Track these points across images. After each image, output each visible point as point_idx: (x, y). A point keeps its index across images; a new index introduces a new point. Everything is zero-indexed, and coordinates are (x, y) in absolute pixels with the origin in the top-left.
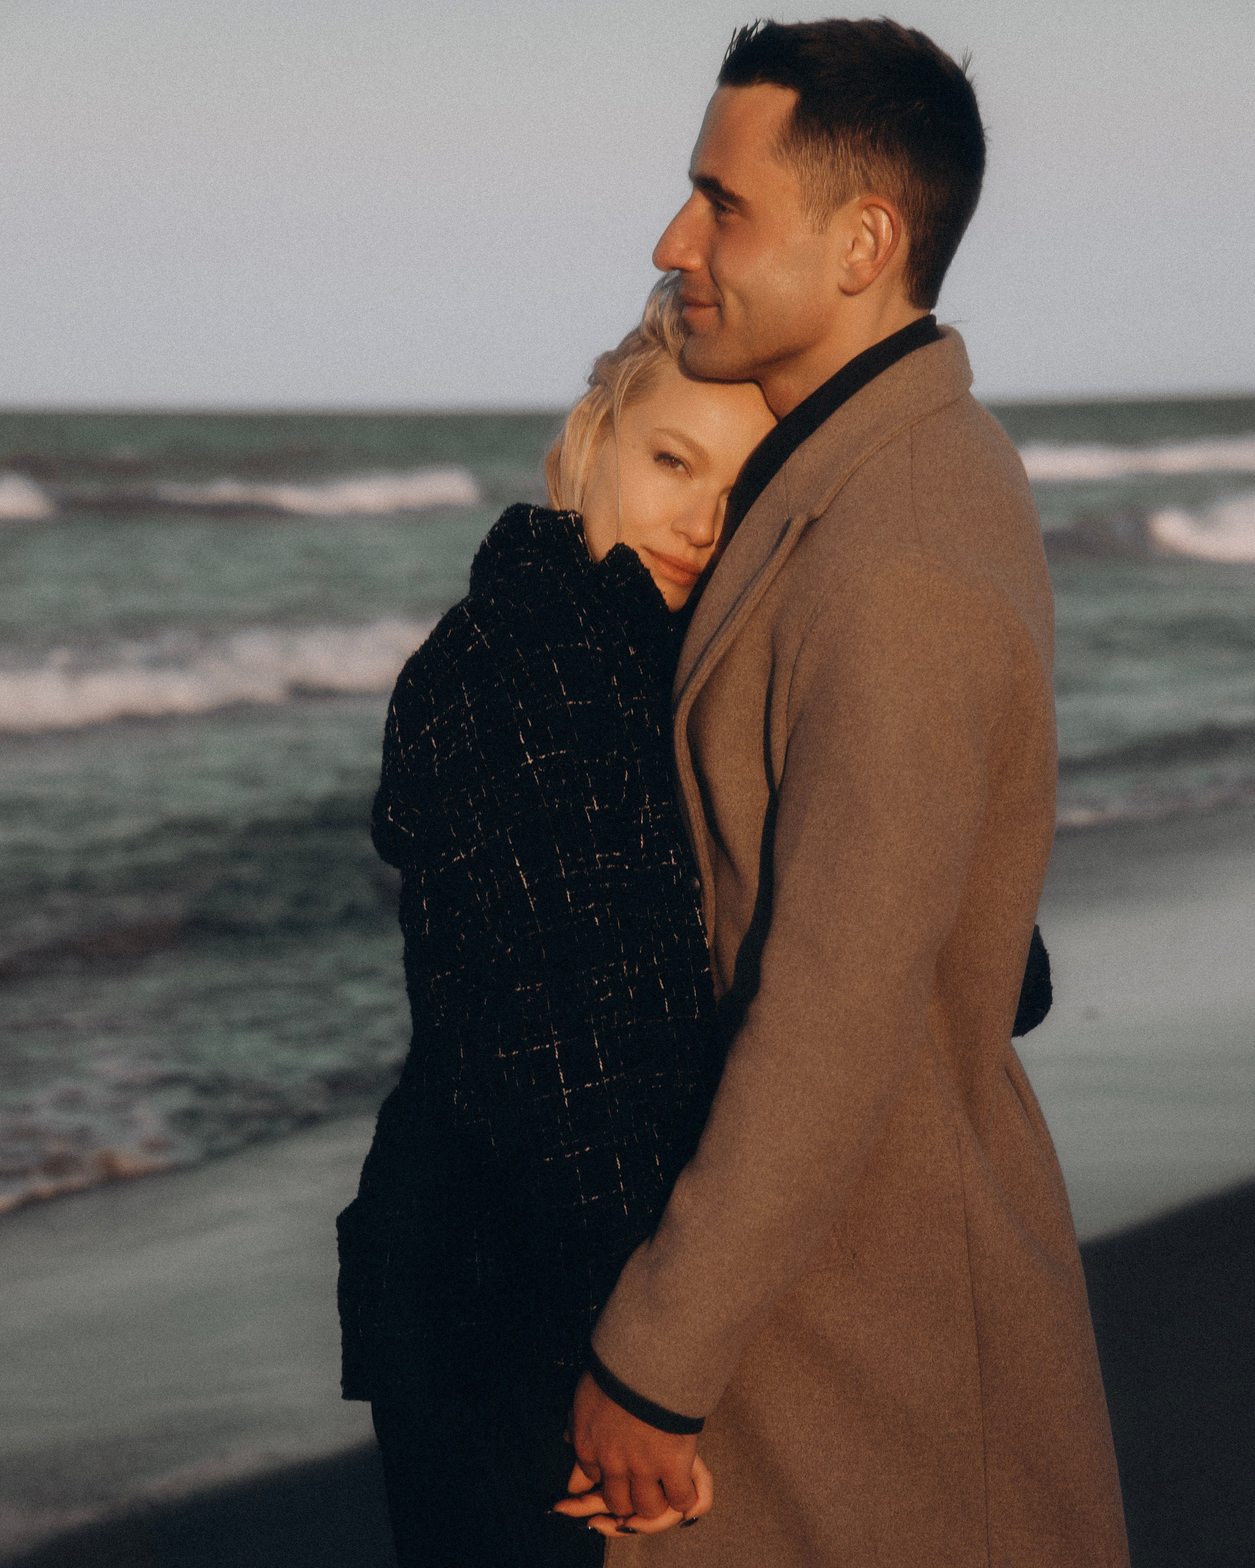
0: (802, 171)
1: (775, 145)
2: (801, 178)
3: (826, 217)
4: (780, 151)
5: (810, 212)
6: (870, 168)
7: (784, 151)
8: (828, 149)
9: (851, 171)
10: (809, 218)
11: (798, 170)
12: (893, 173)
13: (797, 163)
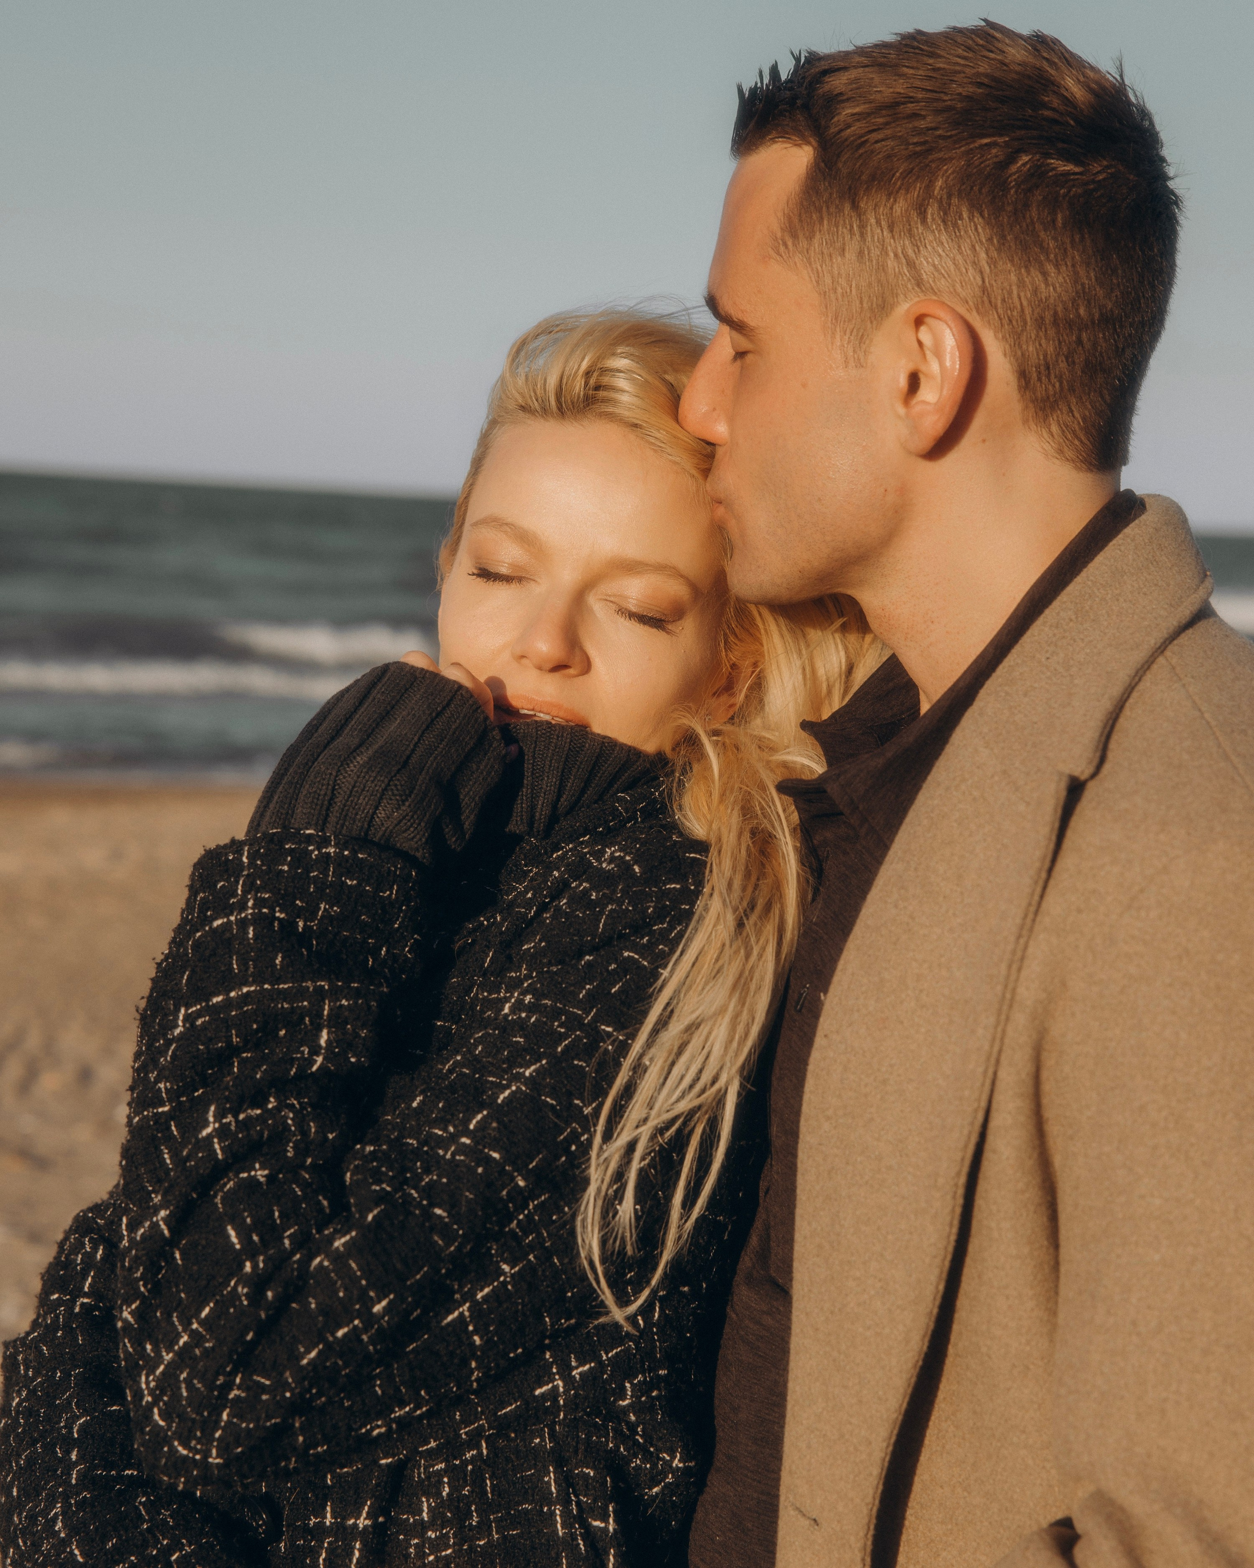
0: (818, 272)
1: (779, 235)
2: (817, 282)
3: (862, 339)
4: (785, 245)
5: (838, 337)
6: (918, 252)
7: (790, 243)
8: (851, 230)
9: (889, 262)
10: (838, 343)
11: (812, 270)
12: (959, 257)
13: (809, 259)
